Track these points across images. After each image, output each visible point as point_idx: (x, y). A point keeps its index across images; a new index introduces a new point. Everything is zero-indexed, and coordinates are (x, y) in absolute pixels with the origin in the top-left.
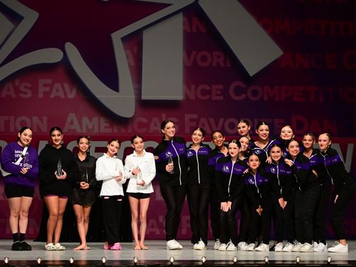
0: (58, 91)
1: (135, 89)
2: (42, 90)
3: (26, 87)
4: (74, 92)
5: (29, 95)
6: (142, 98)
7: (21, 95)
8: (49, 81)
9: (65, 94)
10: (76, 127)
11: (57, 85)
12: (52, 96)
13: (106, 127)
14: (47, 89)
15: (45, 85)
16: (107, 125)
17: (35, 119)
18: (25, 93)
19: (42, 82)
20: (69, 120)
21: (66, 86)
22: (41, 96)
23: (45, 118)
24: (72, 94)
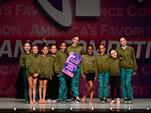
0: (27, 11)
1: (72, 10)
2: (17, 10)
3: (8, 9)
4: (36, 11)
5: (10, 13)
6: (76, 16)
7: (6, 14)
8: (22, 5)
9: (31, 13)
10: (37, 32)
11: (27, 8)
12: (23, 14)
13: (55, 32)
14: (21, 10)
15: (20, 8)
16: (56, 31)
17: (14, 27)
18: (8, 12)
19: (17, 6)
20: (33, 28)
21: (32, 8)
22: (17, 14)
23: (19, 27)
24: (35, 13)
